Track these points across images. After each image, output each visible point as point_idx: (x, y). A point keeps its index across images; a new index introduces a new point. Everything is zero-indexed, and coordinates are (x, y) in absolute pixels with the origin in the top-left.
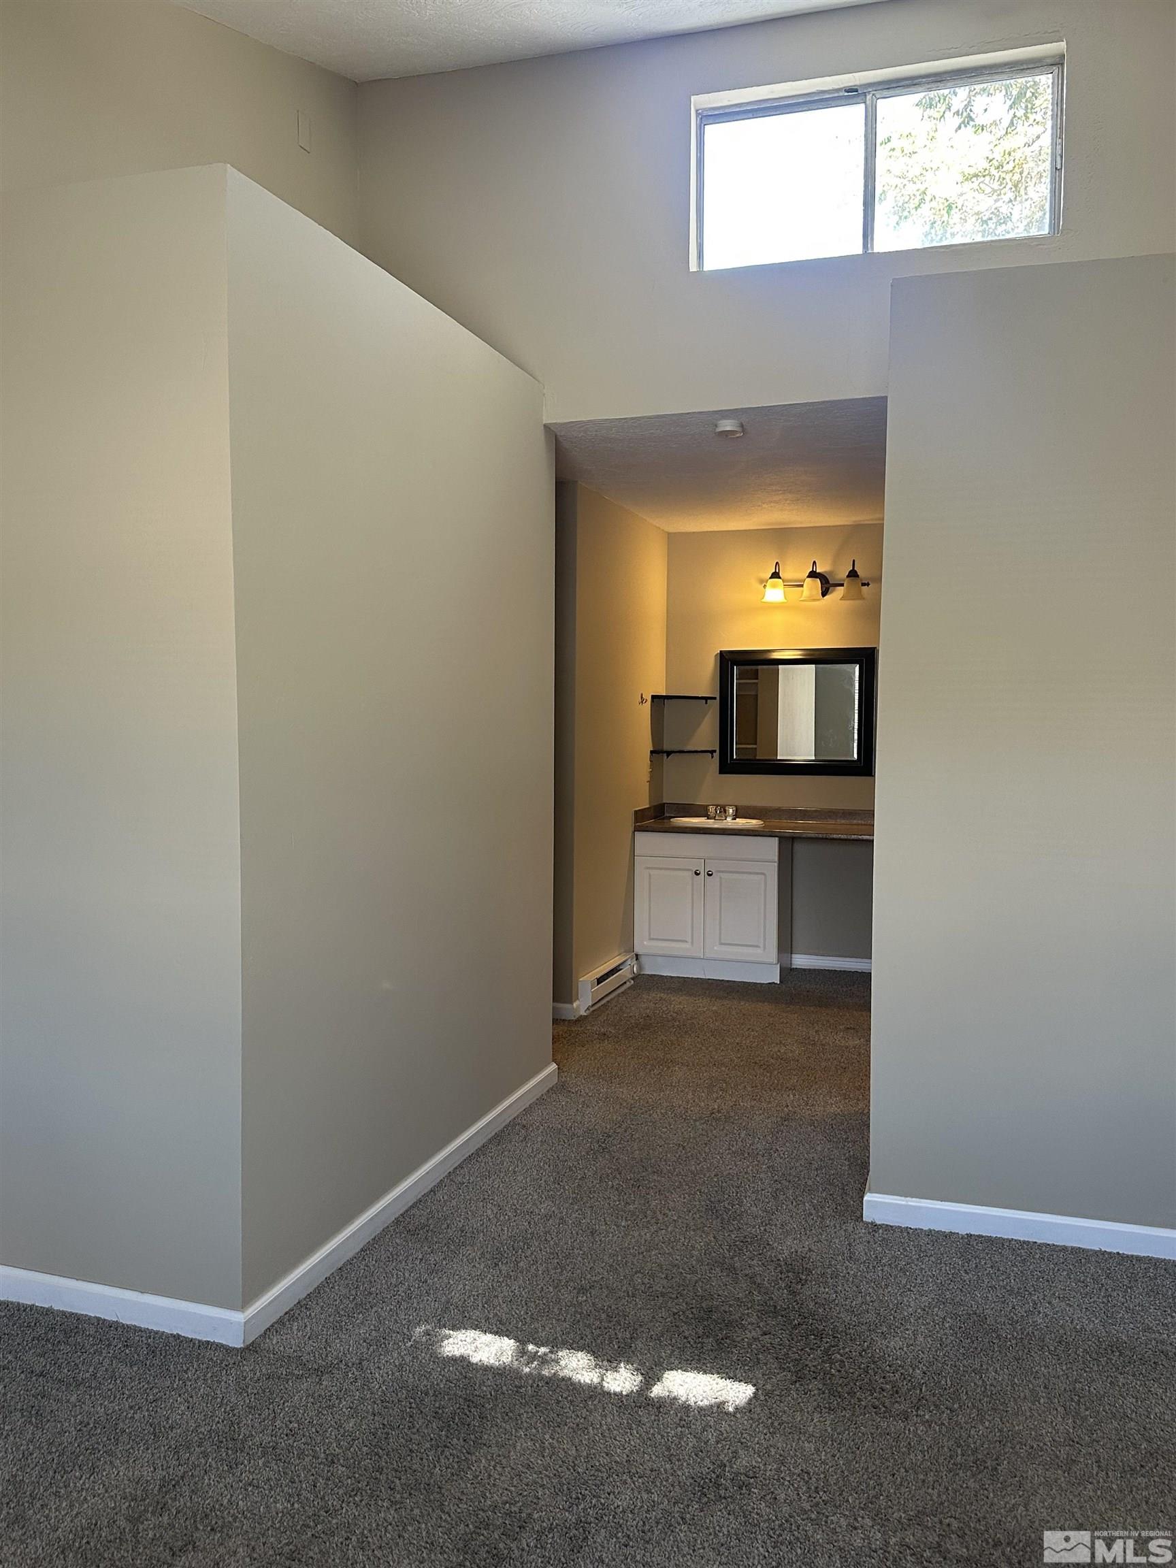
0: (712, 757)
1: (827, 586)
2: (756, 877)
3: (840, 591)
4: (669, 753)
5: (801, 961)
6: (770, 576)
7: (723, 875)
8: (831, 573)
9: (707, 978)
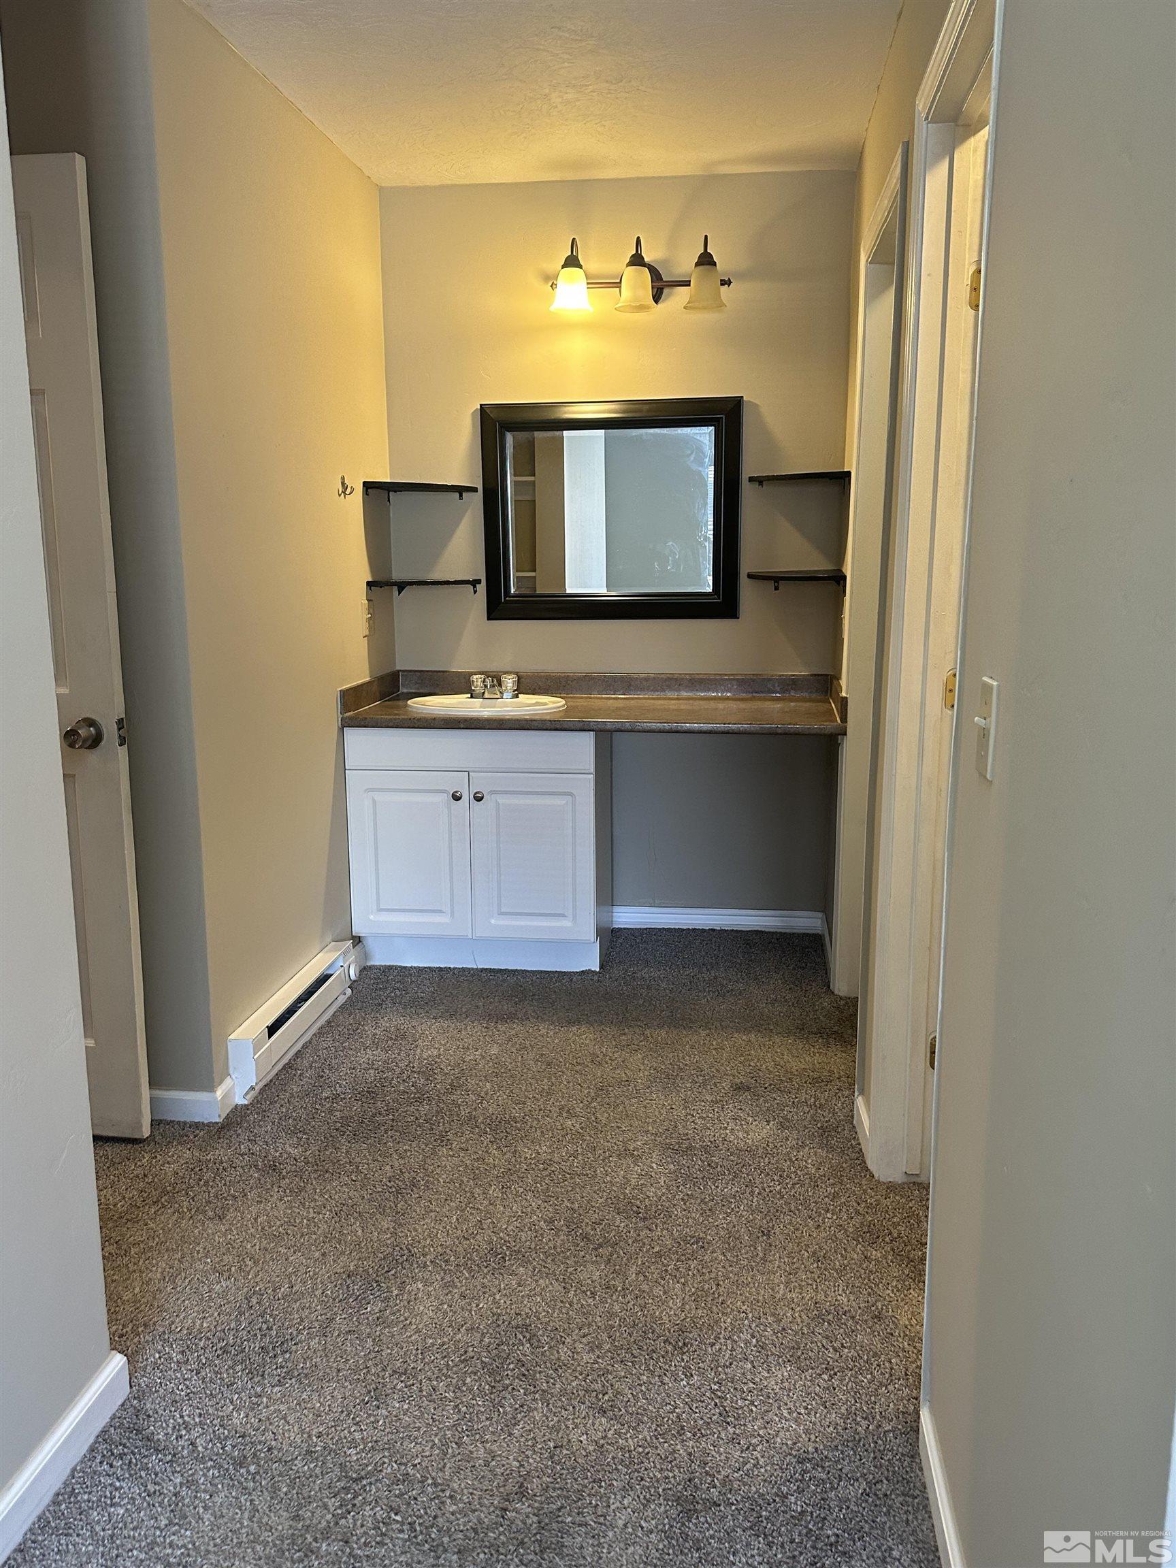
0: (475, 592)
1: (658, 284)
2: (559, 801)
3: (681, 295)
4: (401, 586)
5: (628, 917)
6: (563, 263)
7: (502, 800)
8: (665, 262)
9: (480, 967)
